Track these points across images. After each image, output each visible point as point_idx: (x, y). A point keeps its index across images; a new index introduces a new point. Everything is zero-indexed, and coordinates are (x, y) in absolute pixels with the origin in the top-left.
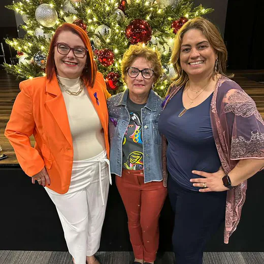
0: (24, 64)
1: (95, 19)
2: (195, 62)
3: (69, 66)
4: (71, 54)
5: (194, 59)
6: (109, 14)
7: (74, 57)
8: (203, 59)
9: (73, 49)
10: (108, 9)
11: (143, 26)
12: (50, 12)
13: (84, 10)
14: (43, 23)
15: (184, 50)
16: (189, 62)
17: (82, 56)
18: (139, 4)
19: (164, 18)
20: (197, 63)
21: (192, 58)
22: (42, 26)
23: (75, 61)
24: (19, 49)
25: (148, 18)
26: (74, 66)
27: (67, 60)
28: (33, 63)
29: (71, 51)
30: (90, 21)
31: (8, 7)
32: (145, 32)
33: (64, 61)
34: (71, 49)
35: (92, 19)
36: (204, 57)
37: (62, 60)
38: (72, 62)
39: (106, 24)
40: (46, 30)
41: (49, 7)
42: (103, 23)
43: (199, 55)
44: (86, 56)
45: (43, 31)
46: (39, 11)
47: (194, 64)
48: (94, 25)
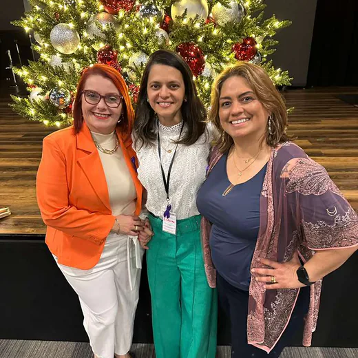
0: (37, 101)
1: (129, 45)
2: (238, 120)
3: (100, 118)
4: (101, 104)
5: (236, 115)
6: (147, 38)
7: (106, 107)
8: (249, 116)
9: (104, 97)
10: (145, 31)
11: (192, 53)
12: (69, 35)
13: (114, 34)
14: (60, 49)
15: (223, 105)
16: (230, 120)
17: (116, 105)
18: (187, 26)
19: (222, 40)
20: (239, 121)
21: (233, 115)
22: (60, 53)
23: (107, 112)
24: (31, 81)
25: (200, 39)
26: (106, 118)
27: (97, 111)
28: (48, 100)
29: (102, 100)
30: (122, 48)
31: (15, 23)
32: (196, 61)
33: (93, 113)
34: (101, 97)
35: (125, 45)
36: (249, 114)
37: (91, 112)
38: (104, 114)
39: (143, 51)
40: (65, 57)
41: (68, 28)
42: (139, 49)
43: (242, 110)
44: (121, 104)
45: (60, 59)
46: (55, 33)
47: (236, 122)
48: (128, 52)
